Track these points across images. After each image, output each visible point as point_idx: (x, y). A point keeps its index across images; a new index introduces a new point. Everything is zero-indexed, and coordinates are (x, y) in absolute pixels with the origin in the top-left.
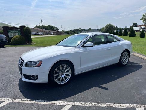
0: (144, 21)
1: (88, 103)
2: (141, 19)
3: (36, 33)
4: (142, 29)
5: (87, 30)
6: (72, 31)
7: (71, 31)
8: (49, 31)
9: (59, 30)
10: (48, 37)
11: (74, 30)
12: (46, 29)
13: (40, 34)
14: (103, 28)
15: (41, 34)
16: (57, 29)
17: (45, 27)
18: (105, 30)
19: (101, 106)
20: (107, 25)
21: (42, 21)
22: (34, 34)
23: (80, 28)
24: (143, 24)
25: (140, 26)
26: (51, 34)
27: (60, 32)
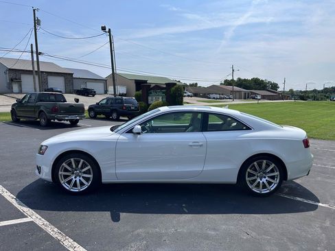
3: (218, 96)
6: (319, 92)
8: (253, 91)
9: (279, 90)
13: (226, 98)
15: (229, 98)
16: (275, 86)
17: (244, 83)
22: (214, 98)
26: (254, 98)
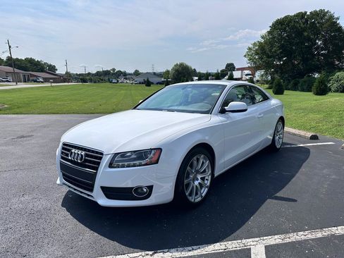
0: (250, 59)
1: (291, 235)
2: (245, 56)
4: (246, 75)
5: (130, 74)
7: (89, 74)
8: (31, 73)
10: (32, 88)
11: (98, 74)
12: (20, 68)
13: (3, 82)
14: (168, 71)
15: (8, 81)
16: (53, 68)
17: (16, 63)
18: (173, 75)
19: (319, 235)
20: (177, 65)
21: (10, 47)
23: (114, 70)
24: (249, 65)
25: (242, 69)
26: (35, 81)
27: (60, 76)
